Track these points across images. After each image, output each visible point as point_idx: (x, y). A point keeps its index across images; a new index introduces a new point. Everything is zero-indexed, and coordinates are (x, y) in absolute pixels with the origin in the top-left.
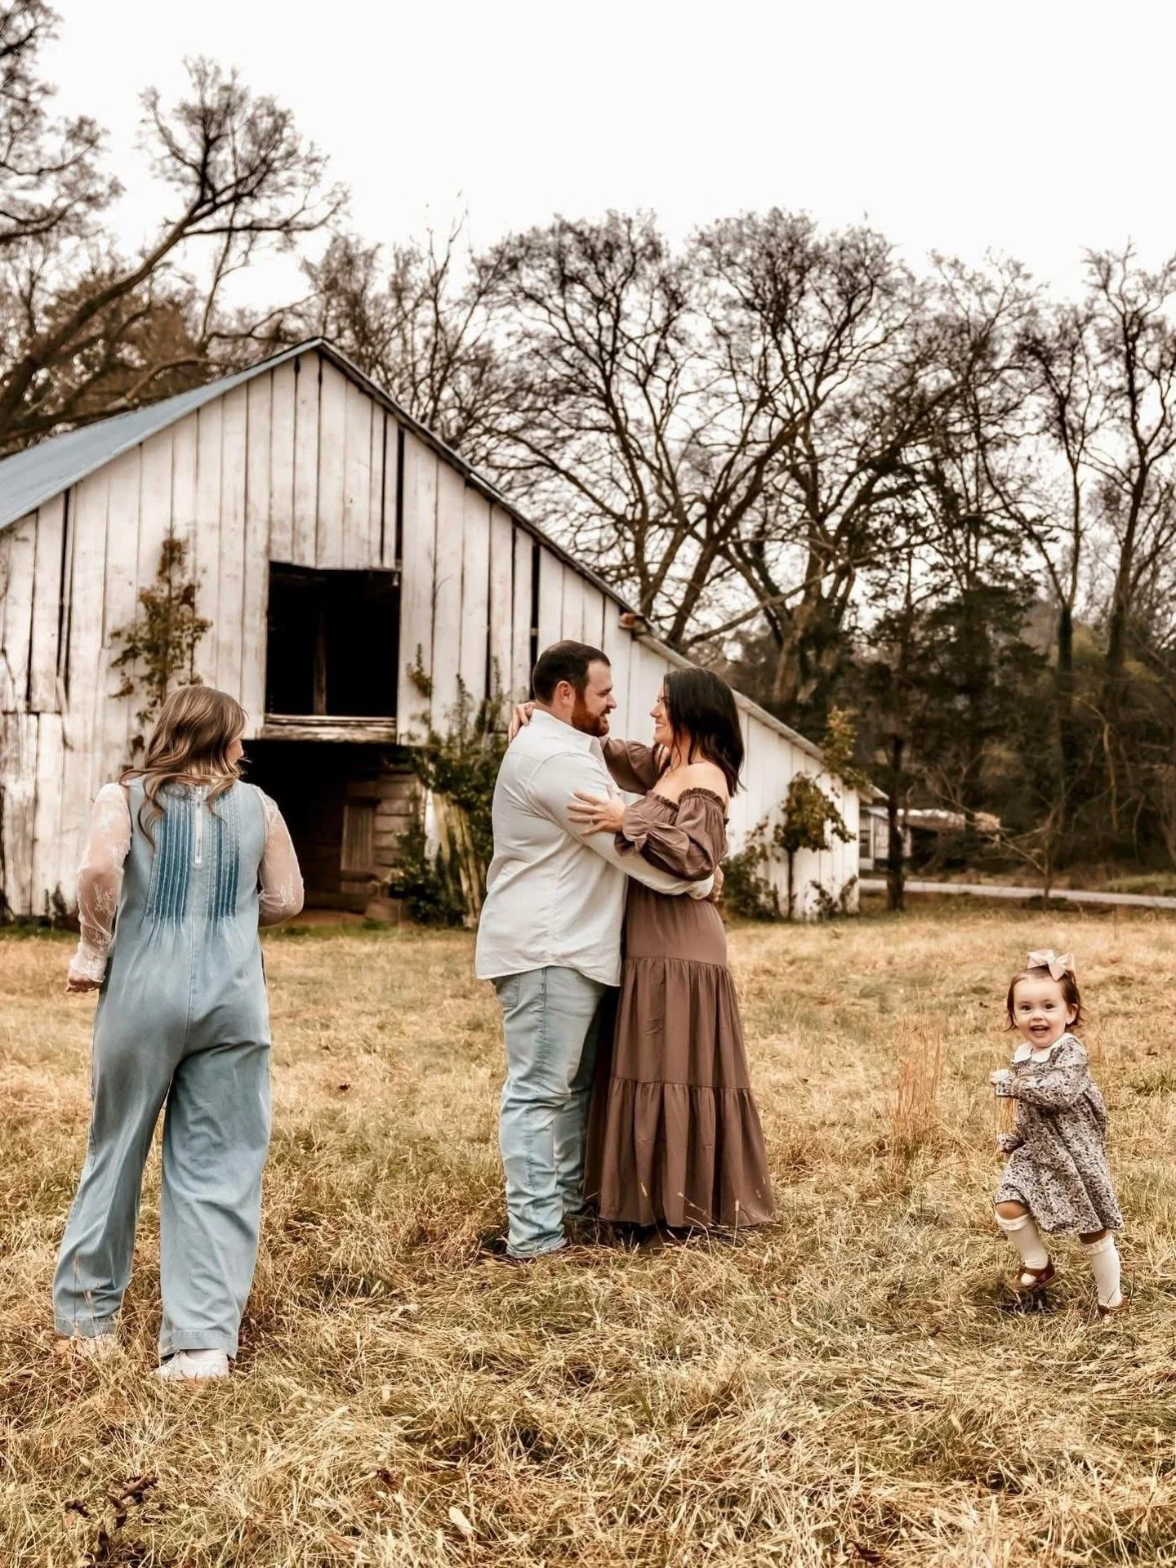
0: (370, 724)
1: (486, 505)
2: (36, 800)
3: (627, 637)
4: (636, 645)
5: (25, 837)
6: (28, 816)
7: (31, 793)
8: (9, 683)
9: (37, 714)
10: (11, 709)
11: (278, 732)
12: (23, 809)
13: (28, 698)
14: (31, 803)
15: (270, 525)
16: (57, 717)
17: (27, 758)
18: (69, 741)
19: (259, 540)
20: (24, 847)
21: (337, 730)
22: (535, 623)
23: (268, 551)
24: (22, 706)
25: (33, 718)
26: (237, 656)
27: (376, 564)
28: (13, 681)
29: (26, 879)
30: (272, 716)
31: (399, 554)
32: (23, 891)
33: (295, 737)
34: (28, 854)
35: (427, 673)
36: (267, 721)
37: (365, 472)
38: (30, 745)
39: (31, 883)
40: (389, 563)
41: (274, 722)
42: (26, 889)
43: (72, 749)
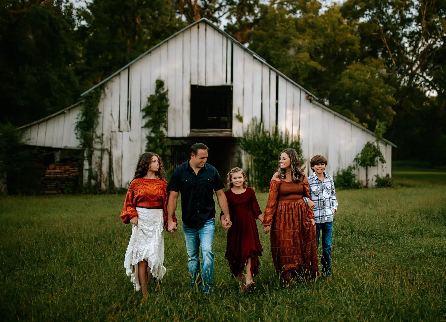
0: (224, 131)
1: (261, 64)
2: (122, 156)
3: (308, 102)
4: (311, 104)
5: (119, 166)
6: (120, 160)
7: (121, 154)
8: (113, 123)
9: (122, 132)
10: (114, 130)
11: (195, 134)
12: (118, 159)
13: (119, 127)
14: (121, 157)
15: (191, 74)
16: (128, 132)
17: (119, 145)
18: (131, 139)
19: (187, 79)
20: (119, 169)
21: (214, 133)
22: (277, 99)
23: (190, 82)
24: (117, 130)
25: (121, 133)
26: (181, 113)
27: (224, 83)
28: (115, 123)
29: (120, 178)
30: (193, 130)
31: (232, 80)
32: (119, 181)
33: (200, 136)
34: (120, 171)
35: (241, 115)
36: (191, 131)
37: (221, 57)
38: (120, 141)
39: (121, 179)
40: (229, 83)
41: (193, 132)
42: (120, 181)
43: (132, 141)
